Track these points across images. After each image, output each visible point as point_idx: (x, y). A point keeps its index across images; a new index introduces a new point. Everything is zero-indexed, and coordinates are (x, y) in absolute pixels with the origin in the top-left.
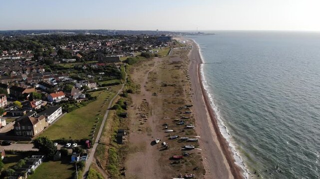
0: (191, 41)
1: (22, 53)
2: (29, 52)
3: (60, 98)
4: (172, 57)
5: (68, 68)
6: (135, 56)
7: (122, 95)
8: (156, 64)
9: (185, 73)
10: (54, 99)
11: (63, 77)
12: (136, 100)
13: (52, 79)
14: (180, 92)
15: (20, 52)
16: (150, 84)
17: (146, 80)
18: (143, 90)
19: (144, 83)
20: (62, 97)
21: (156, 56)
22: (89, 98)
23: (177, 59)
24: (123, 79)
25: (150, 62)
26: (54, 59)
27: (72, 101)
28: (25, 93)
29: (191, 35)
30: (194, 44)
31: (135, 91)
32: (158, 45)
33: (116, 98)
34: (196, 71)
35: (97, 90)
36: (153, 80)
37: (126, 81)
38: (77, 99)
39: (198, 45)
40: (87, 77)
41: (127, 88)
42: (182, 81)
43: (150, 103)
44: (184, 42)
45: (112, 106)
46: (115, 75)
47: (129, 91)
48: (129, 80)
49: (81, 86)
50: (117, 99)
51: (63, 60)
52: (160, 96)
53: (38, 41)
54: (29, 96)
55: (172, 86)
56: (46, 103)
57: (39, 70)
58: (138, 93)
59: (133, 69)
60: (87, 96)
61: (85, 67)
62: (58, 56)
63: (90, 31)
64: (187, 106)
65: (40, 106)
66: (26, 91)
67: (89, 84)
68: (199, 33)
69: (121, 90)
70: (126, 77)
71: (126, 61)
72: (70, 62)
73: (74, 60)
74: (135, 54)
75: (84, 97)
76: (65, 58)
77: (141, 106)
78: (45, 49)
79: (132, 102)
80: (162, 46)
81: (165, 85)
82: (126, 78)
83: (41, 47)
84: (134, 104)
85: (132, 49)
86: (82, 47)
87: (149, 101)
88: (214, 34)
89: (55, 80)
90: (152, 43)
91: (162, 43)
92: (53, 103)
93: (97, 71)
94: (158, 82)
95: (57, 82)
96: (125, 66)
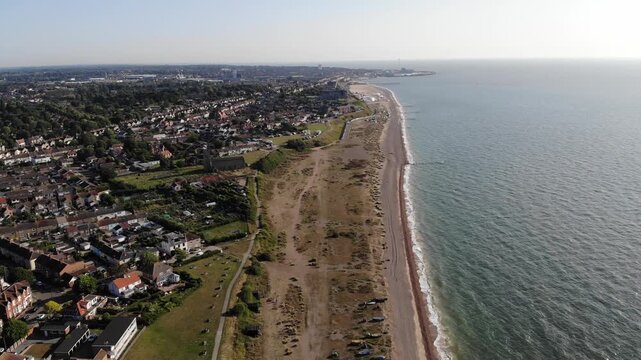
0: (388, 94)
1: (53, 143)
2: (68, 140)
3: (131, 286)
4: (346, 147)
5: (144, 191)
6: (275, 147)
7: (251, 271)
8: (316, 170)
9: (374, 194)
10: (120, 291)
11: (136, 221)
12: (278, 280)
13: (114, 225)
14: (362, 253)
15: (49, 143)
16: (304, 232)
17: (297, 219)
18: (290, 249)
19: (294, 226)
20: (137, 283)
21: (317, 144)
22: (189, 283)
23: (359, 154)
24: (253, 222)
25: (303, 164)
26: (117, 162)
27: (153, 293)
28: (65, 274)
29: (388, 75)
30: (393, 106)
31: (276, 253)
32: (322, 112)
33: (237, 281)
34: (395, 186)
35: (202, 257)
36: (310, 216)
37: (257, 222)
38: (164, 285)
39: (401, 109)
40: (183, 215)
41: (259, 248)
42: (368, 221)
43: (305, 290)
44: (373, 99)
45: (231, 307)
46: (235, 211)
47: (264, 257)
48: (263, 222)
49: (172, 249)
50: (241, 283)
51: (136, 164)
52: (324, 268)
53: (84, 106)
54: (73, 280)
55: (347, 236)
56: (105, 300)
57: (90, 199)
58: (281, 257)
59: (271, 185)
60: (184, 276)
61: (178, 188)
62: (125, 155)
63: (186, 70)
64: (377, 301)
65: (95, 310)
66: (68, 269)
67: (186, 244)
68: (404, 70)
69: (247, 255)
70: (259, 212)
71: (258, 166)
72: (148, 170)
73: (156, 163)
74: (275, 142)
75: (178, 279)
76: (138, 159)
77: (288, 298)
78: (98, 133)
79: (268, 288)
80: (329, 116)
81: (335, 236)
82: (258, 215)
83: (91, 128)
84: (272, 291)
85: (269, 127)
86: (171, 123)
87: (301, 283)
88: (432, 73)
89: (121, 229)
90: (307, 110)
91: (330, 109)
92: (119, 300)
93: (201, 197)
94: (322, 223)
95: (124, 233)
96: (256, 180)
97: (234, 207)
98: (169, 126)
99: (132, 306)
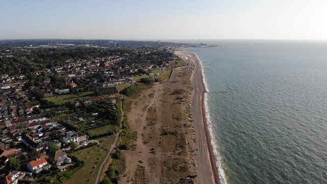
0: (194, 56)
1: (13, 78)
2: (22, 77)
3: (41, 166)
4: (173, 82)
5: (59, 106)
6: (134, 82)
7: (115, 156)
8: (156, 95)
9: (188, 108)
10: (34, 169)
11: (51, 124)
12: (131, 162)
13: (38, 126)
14: (181, 145)
15: (11, 78)
16: (147, 132)
17: (144, 123)
18: (139, 141)
19: (142, 128)
20: (44, 164)
21: (157, 81)
22: (77, 164)
23: (180, 86)
24: (118, 125)
25: (149, 92)
26: (46, 89)
27: (54, 170)
28: (3, 156)
29: (194, 46)
30: (197, 61)
31: (130, 144)
32: (160, 64)
33: (106, 163)
34: (199, 105)
35: (87, 147)
36: (151, 122)
37: (121, 125)
38: (62, 165)
39: (201, 63)
40: (78, 120)
41: (121, 141)
42: (185, 125)
43: (147, 169)
44: (187, 58)
45: (101, 180)
46: (108, 118)
47: (123, 147)
48: (125, 125)
49: (69, 141)
50: (108, 164)
51: (56, 90)
52: (159, 155)
53: (33, 59)
54: (7, 160)
55: (173, 134)
56: (24, 174)
57: (27, 110)
58: (134, 147)
59: (131, 103)
60: (74, 159)
61: (78, 104)
62: (51, 85)
63: (90, 42)
64: (191, 177)
65: (17, 181)
66: (5, 154)
67: (77, 138)
68: (202, 44)
69: (113, 146)
70: (122, 119)
71: (124, 92)
72: (63, 94)
73: (67, 90)
74: (134, 79)
75: (70, 161)
76: (57, 88)
77: (136, 175)
78: (39, 73)
79: (125, 167)
80: (164, 66)
81: (166, 134)
82: (122, 121)
83: (35, 70)
84: (127, 170)
85: (131, 71)
86: (79, 69)
87: (145, 164)
88: (216, 46)
89: (41, 129)
90: (152, 63)
91: (164, 62)
92: (33, 174)
93: (90, 110)
94: (158, 126)
95: (42, 131)
96: (122, 100)
97: (108, 116)
98: (78, 70)
99: (40, 179)
